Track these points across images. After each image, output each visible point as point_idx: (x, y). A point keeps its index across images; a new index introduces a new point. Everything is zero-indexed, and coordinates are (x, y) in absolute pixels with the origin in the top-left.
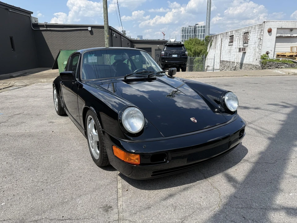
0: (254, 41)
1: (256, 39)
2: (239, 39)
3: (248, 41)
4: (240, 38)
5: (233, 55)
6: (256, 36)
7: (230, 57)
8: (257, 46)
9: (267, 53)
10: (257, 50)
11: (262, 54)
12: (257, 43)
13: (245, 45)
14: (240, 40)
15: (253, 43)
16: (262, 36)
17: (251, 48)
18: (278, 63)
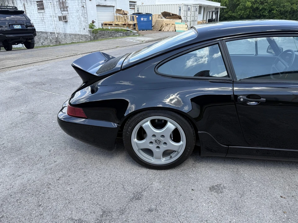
0: (75, 9)
1: (77, 6)
2: (52, 6)
3: (67, 9)
4: (54, 4)
5: (49, 25)
6: (77, 4)
7: (45, 27)
8: (80, 14)
9: (93, 22)
10: (83, 19)
11: (89, 24)
12: (80, 12)
13: (64, 12)
14: (54, 6)
15: (75, 12)
16: (85, 4)
17: (73, 17)
18: (111, 32)
